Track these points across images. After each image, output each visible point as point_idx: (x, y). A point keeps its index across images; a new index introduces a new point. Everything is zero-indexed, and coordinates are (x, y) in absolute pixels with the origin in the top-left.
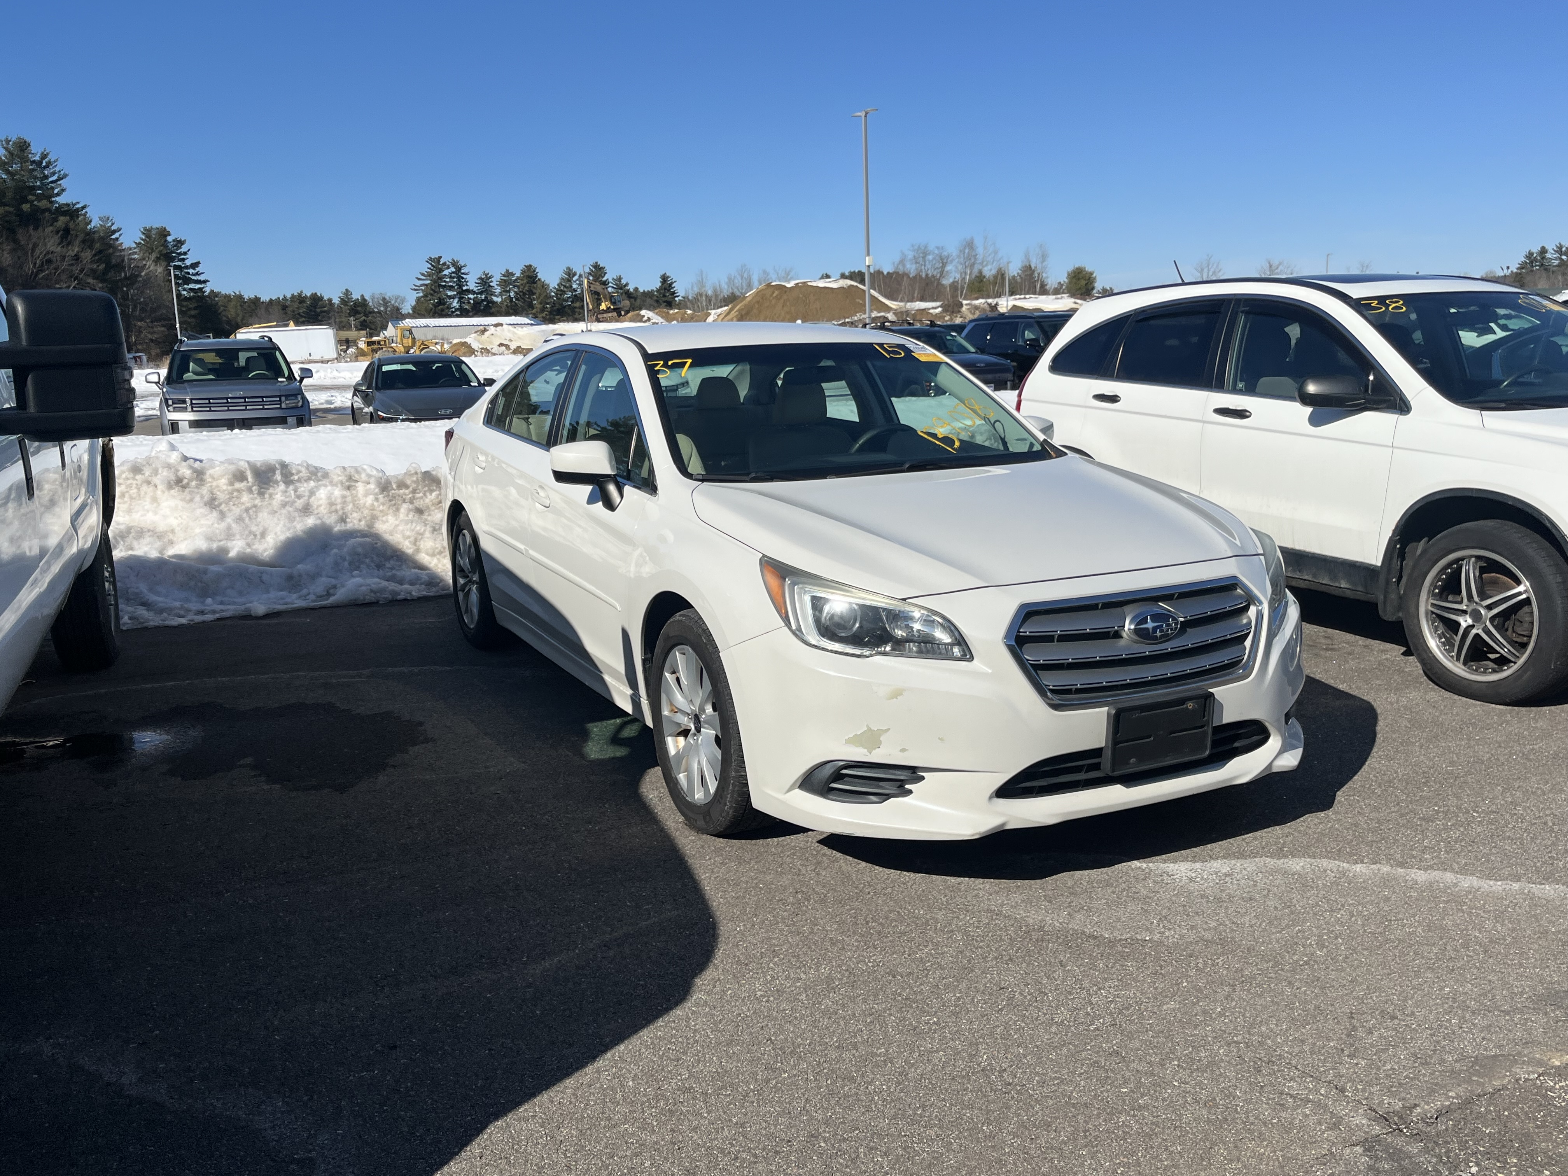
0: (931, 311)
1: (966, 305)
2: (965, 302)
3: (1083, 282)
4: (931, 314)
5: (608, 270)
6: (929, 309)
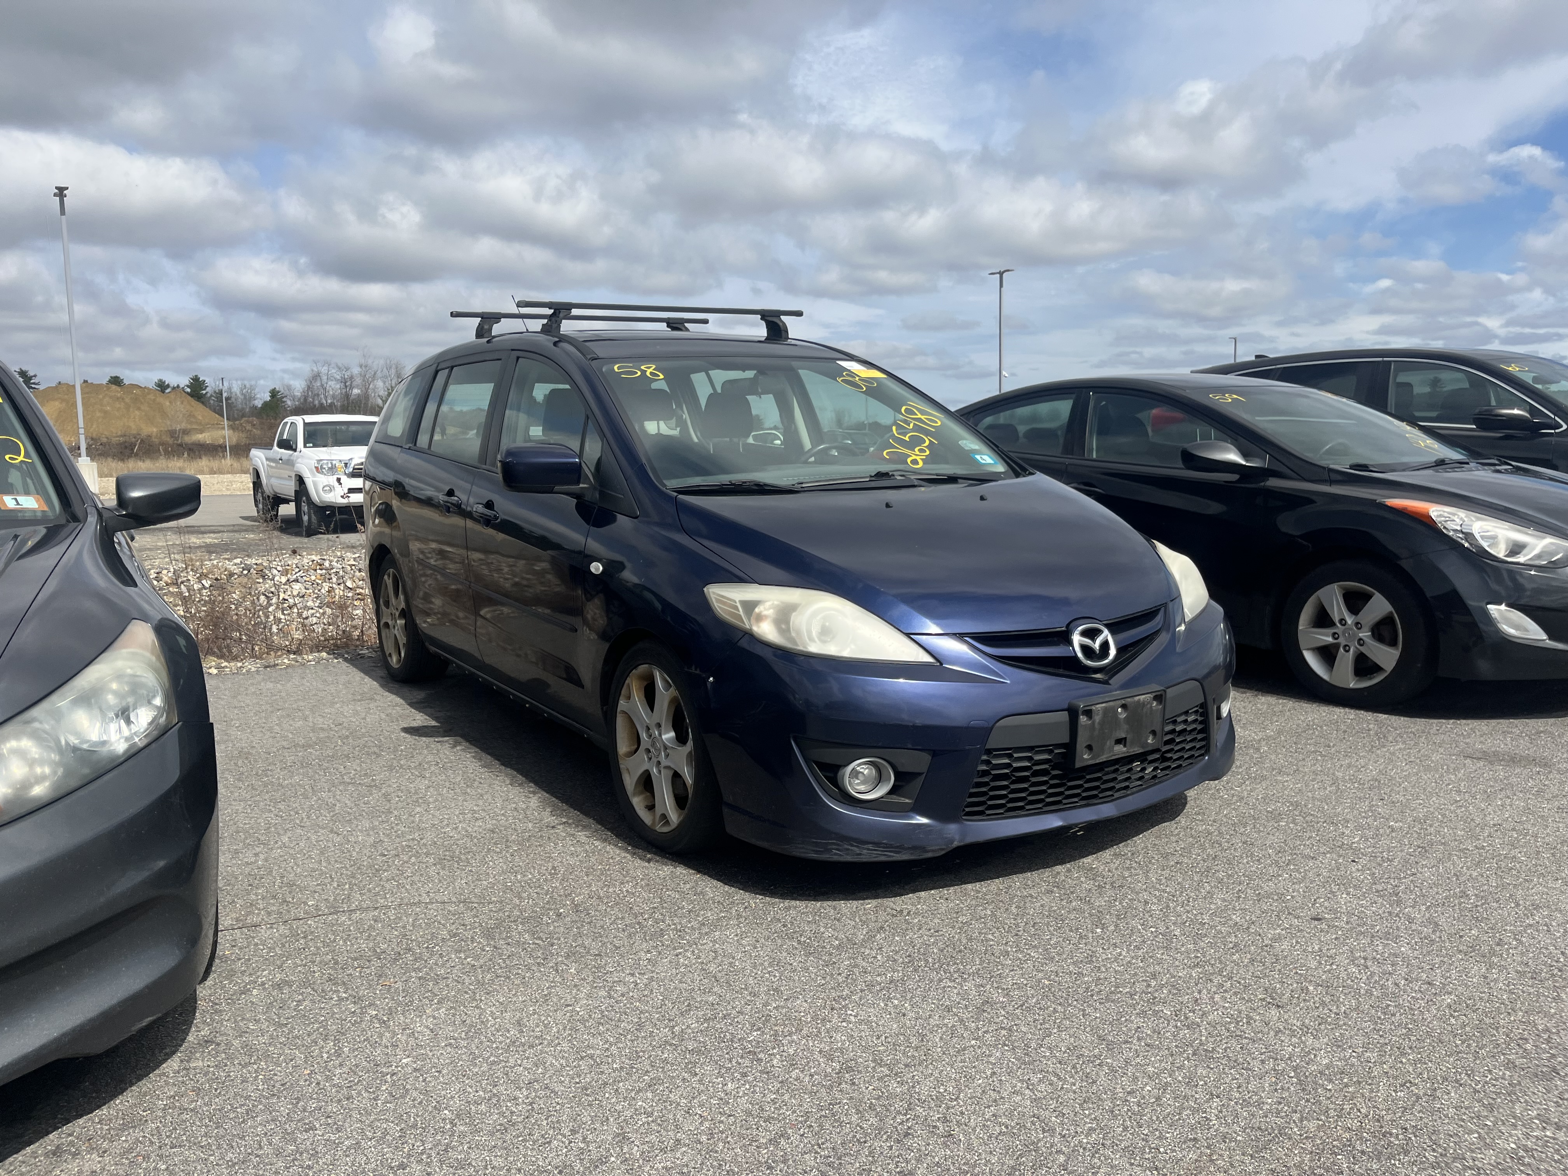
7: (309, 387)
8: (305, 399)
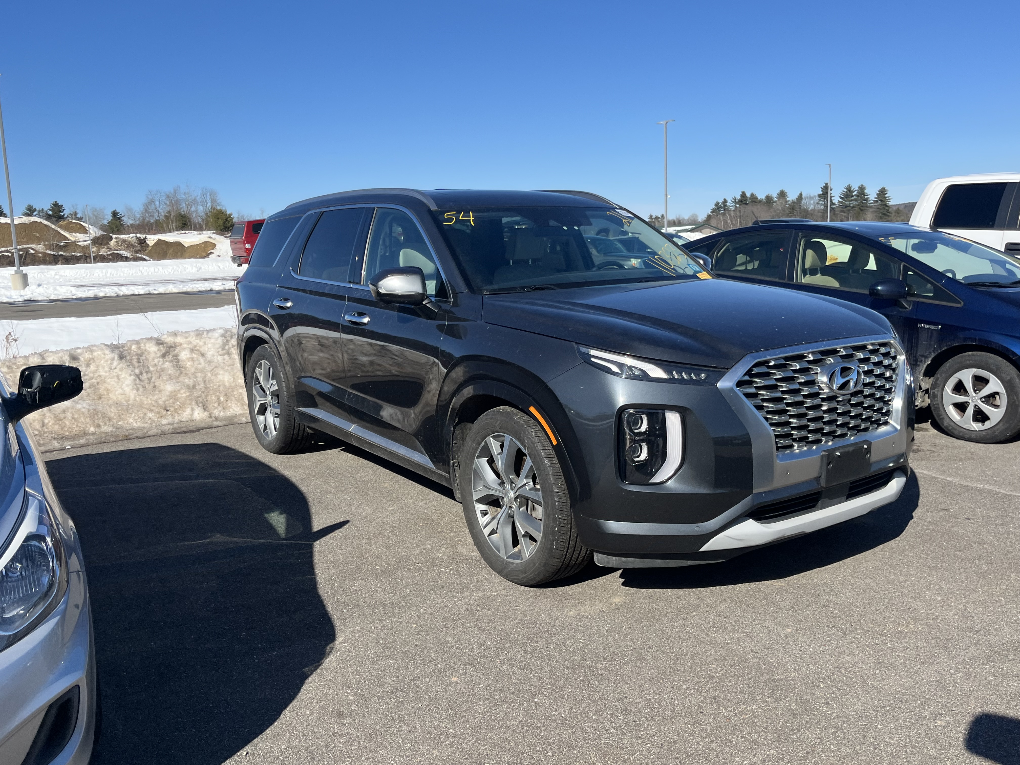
0: (79, 243)
1: (116, 238)
2: (114, 236)
3: (221, 222)
4: (80, 246)
5: (65, 206)
6: (79, 242)
7: (146, 211)
8: (144, 219)
